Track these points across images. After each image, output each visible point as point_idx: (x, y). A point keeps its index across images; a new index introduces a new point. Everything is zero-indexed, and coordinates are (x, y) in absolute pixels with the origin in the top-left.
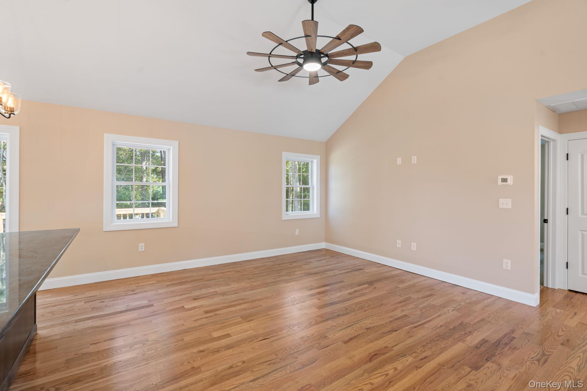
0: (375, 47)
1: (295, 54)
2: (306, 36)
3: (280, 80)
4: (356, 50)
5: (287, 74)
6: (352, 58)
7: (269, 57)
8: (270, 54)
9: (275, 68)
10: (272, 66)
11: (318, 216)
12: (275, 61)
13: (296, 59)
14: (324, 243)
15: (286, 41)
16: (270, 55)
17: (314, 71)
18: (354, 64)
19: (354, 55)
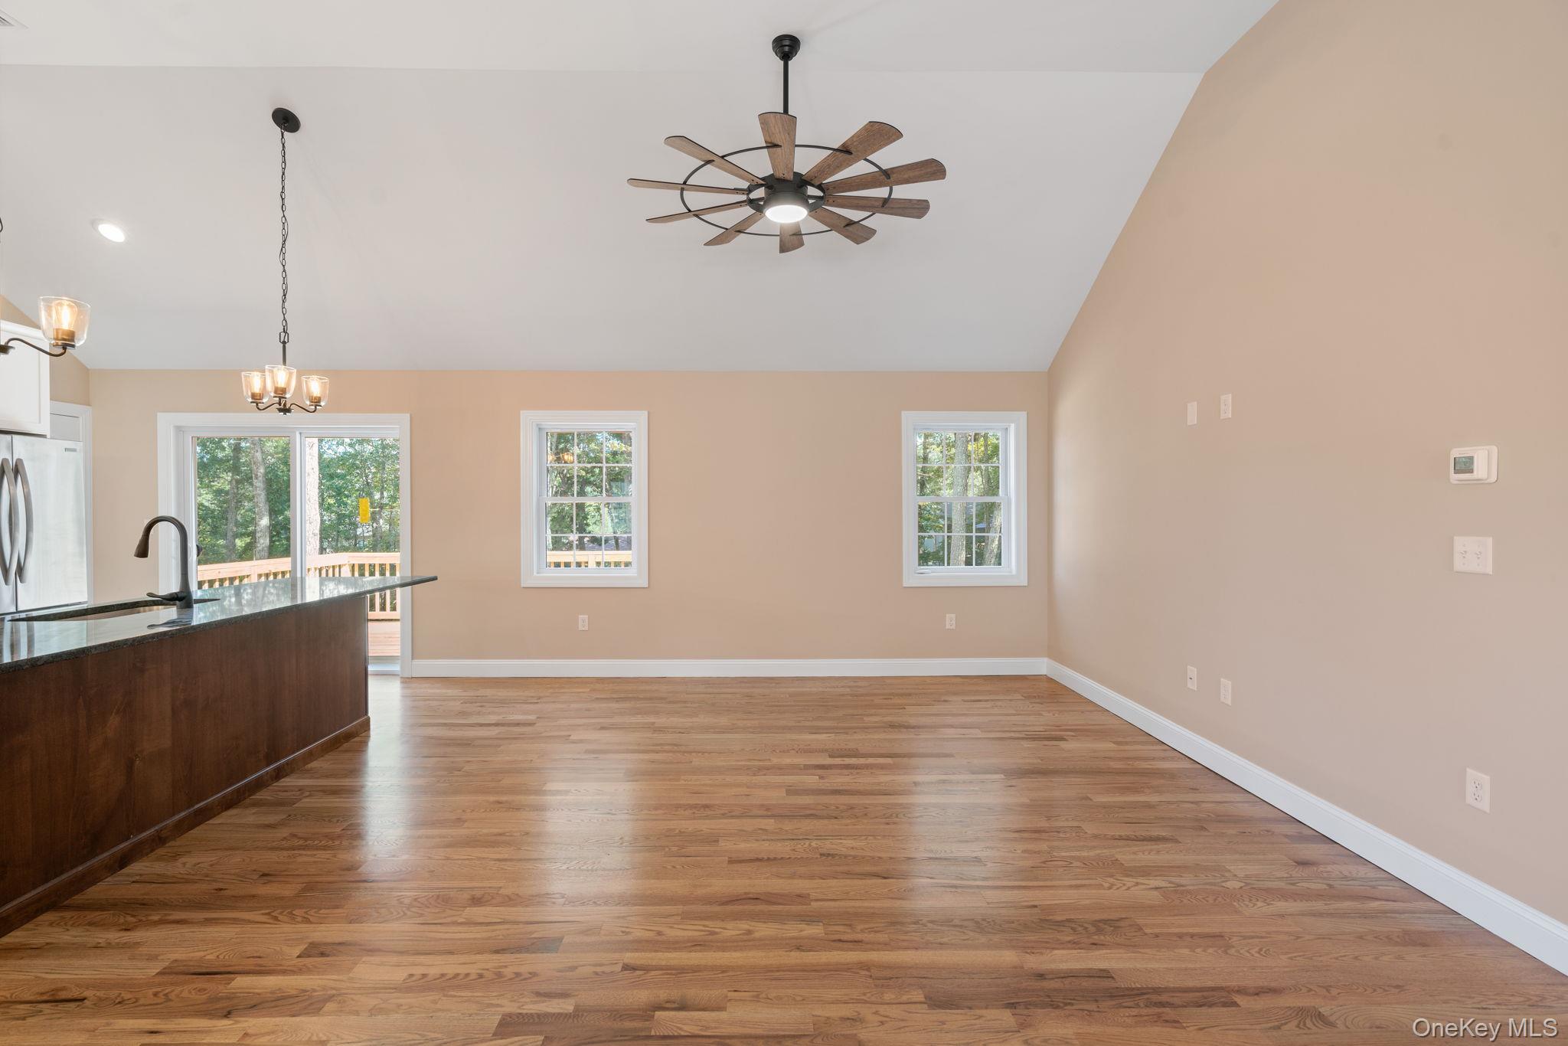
0: (932, 170)
1: (745, 185)
2: (772, 146)
3: (711, 243)
4: (886, 176)
5: (727, 229)
6: (882, 192)
7: (682, 190)
8: (685, 183)
9: (697, 214)
10: (690, 211)
11: (1023, 581)
12: (696, 201)
13: (748, 194)
14: (1046, 660)
15: (723, 157)
16: (684, 186)
17: (791, 224)
18: (885, 205)
19: (885, 186)
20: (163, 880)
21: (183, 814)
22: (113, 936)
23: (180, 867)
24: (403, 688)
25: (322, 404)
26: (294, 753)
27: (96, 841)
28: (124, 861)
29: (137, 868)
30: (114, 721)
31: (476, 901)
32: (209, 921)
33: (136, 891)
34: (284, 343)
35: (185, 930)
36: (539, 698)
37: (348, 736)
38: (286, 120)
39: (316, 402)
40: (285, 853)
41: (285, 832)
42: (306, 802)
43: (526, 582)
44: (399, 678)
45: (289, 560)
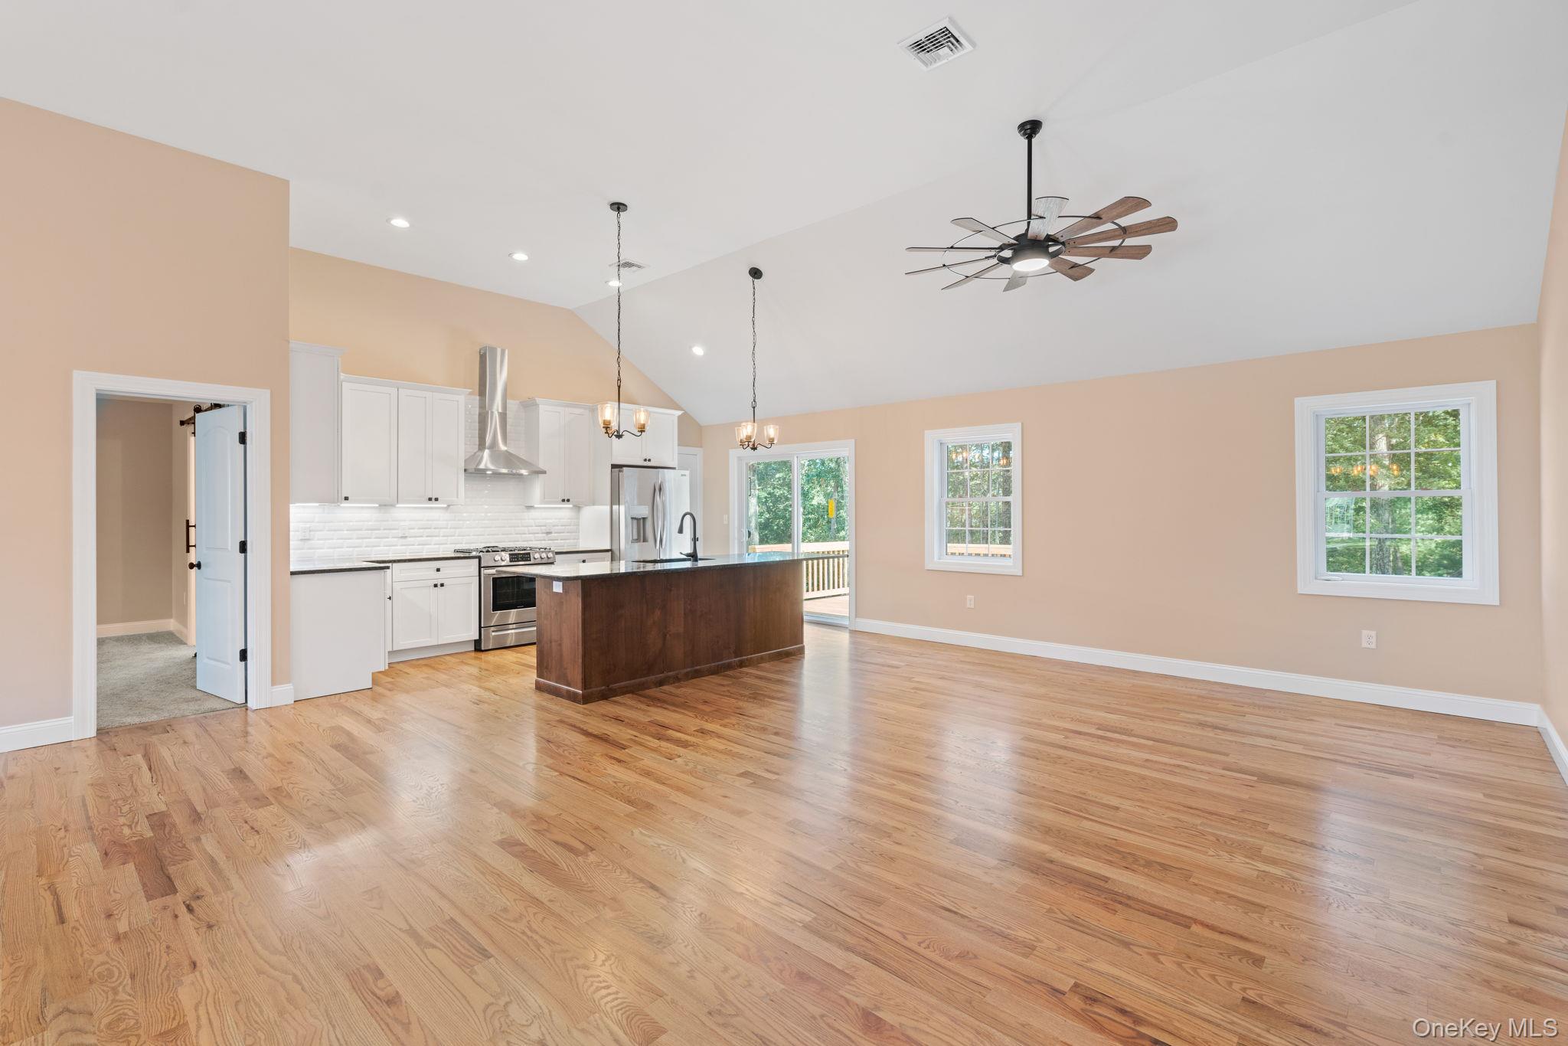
20: (671, 694)
21: (689, 669)
22: (643, 707)
23: (678, 691)
24: (850, 637)
25: (775, 442)
26: (752, 654)
27: (650, 669)
28: (661, 683)
29: (666, 688)
30: (658, 612)
31: (776, 734)
32: (674, 711)
33: (659, 695)
34: (754, 408)
35: (665, 712)
36: (922, 654)
37: (788, 654)
38: (756, 273)
39: (772, 441)
40: (718, 696)
41: (725, 689)
42: (745, 680)
43: (929, 566)
44: (848, 631)
45: (790, 545)
